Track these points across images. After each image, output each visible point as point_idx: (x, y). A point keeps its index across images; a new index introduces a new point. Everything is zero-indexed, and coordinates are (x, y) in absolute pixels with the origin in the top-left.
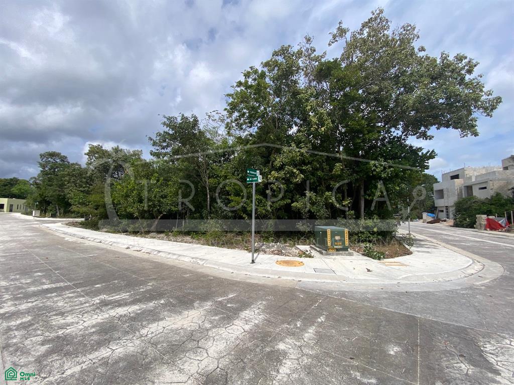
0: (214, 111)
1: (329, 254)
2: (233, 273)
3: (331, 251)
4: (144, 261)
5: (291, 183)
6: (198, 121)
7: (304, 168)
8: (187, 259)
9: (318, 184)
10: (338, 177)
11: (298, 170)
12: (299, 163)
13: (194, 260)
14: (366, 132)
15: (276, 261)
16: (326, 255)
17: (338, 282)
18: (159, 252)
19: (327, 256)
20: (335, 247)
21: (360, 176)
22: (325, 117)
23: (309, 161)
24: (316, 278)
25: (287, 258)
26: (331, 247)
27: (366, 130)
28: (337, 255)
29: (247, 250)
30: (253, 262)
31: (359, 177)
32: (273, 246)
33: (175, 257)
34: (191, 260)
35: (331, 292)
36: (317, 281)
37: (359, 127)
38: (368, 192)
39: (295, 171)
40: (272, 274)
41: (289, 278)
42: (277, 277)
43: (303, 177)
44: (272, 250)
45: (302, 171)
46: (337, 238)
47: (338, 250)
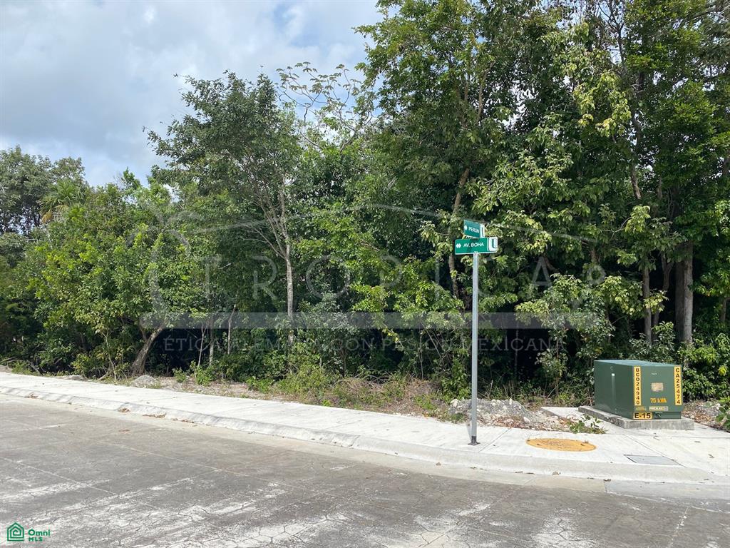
0: (300, 65)
1: (639, 426)
2: (438, 464)
3: (641, 419)
4: (202, 440)
5: (517, 252)
6: (272, 91)
7: (552, 216)
8: (300, 436)
9: (582, 256)
10: (635, 240)
11: (536, 219)
12: (539, 205)
13: (321, 436)
14: (711, 131)
15: (526, 439)
16: (631, 427)
17: (694, 482)
18: (217, 418)
19: (635, 430)
20: (652, 408)
21: (689, 237)
22: (614, 93)
23: (564, 199)
24: (641, 475)
25: (545, 435)
26: (644, 409)
27: (713, 124)
28: (656, 427)
29: (432, 416)
30: (474, 440)
31: (686, 239)
32: (499, 407)
33: (267, 430)
34: (313, 436)
35: (695, 501)
36: (647, 481)
37: (696, 117)
38: (705, 278)
39: (530, 222)
40: (536, 467)
41: (579, 475)
42: (550, 473)
43: (550, 238)
44: (498, 416)
45: (546, 224)
46: (657, 387)
47: (656, 415)
